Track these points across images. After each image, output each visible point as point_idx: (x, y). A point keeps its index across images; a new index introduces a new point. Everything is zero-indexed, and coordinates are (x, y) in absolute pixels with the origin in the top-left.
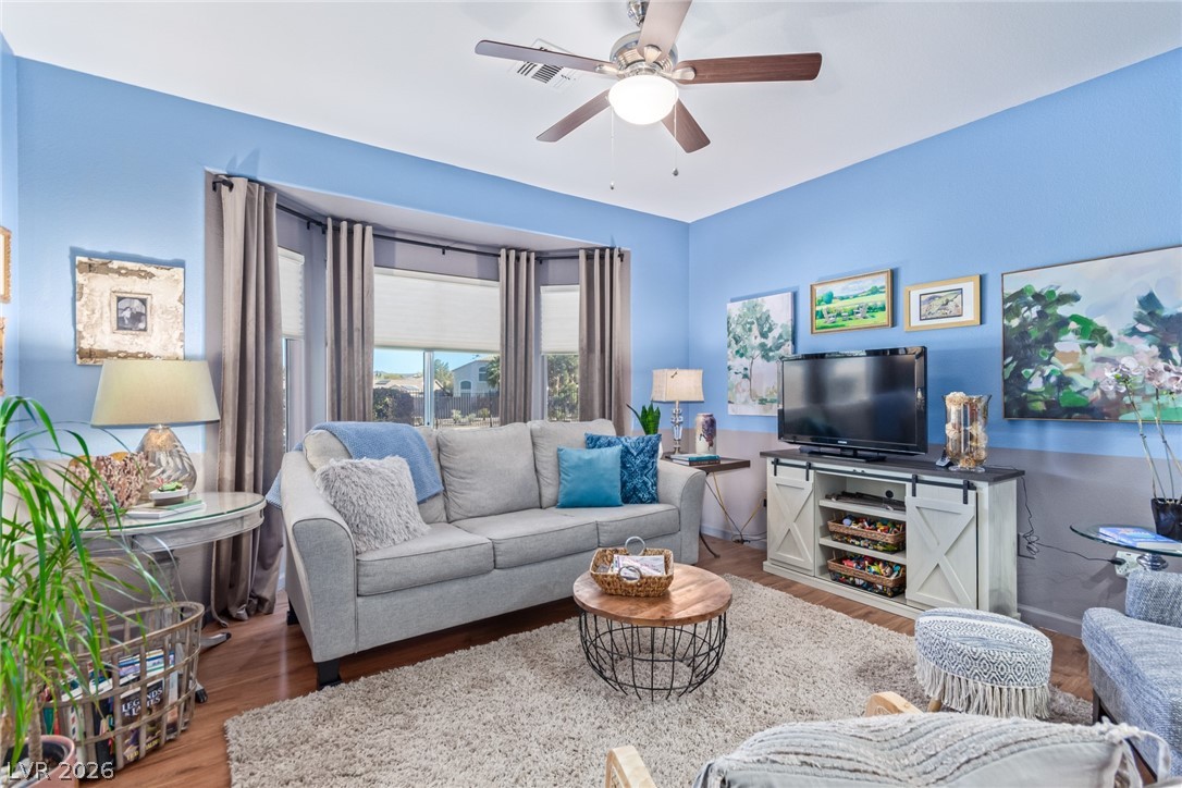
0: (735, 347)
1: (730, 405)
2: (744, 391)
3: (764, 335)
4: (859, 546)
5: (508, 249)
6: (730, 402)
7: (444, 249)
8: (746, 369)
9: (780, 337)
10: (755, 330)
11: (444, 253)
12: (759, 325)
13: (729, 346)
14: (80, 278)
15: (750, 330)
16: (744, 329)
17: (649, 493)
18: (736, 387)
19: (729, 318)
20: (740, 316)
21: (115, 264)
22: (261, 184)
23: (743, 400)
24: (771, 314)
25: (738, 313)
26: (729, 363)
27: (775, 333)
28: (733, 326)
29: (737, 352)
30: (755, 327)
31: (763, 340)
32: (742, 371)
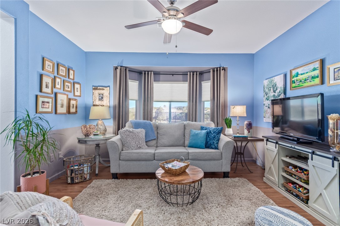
0: (266, 97)
1: (264, 118)
2: (268, 113)
3: (274, 92)
4: (295, 178)
5: (190, 72)
6: (264, 117)
7: (173, 75)
8: (269, 105)
9: (280, 92)
10: (272, 91)
11: (173, 76)
12: (273, 88)
13: (264, 96)
14: (93, 91)
15: (270, 90)
16: (268, 90)
17: (215, 146)
18: (266, 112)
19: (264, 86)
20: (267, 85)
21: (98, 88)
22: (124, 67)
23: (268, 116)
24: (277, 83)
25: (267, 84)
26: (264, 103)
27: (278, 91)
28: (265, 89)
29: (266, 98)
30: (272, 89)
31: (274, 94)
32: (268, 105)
